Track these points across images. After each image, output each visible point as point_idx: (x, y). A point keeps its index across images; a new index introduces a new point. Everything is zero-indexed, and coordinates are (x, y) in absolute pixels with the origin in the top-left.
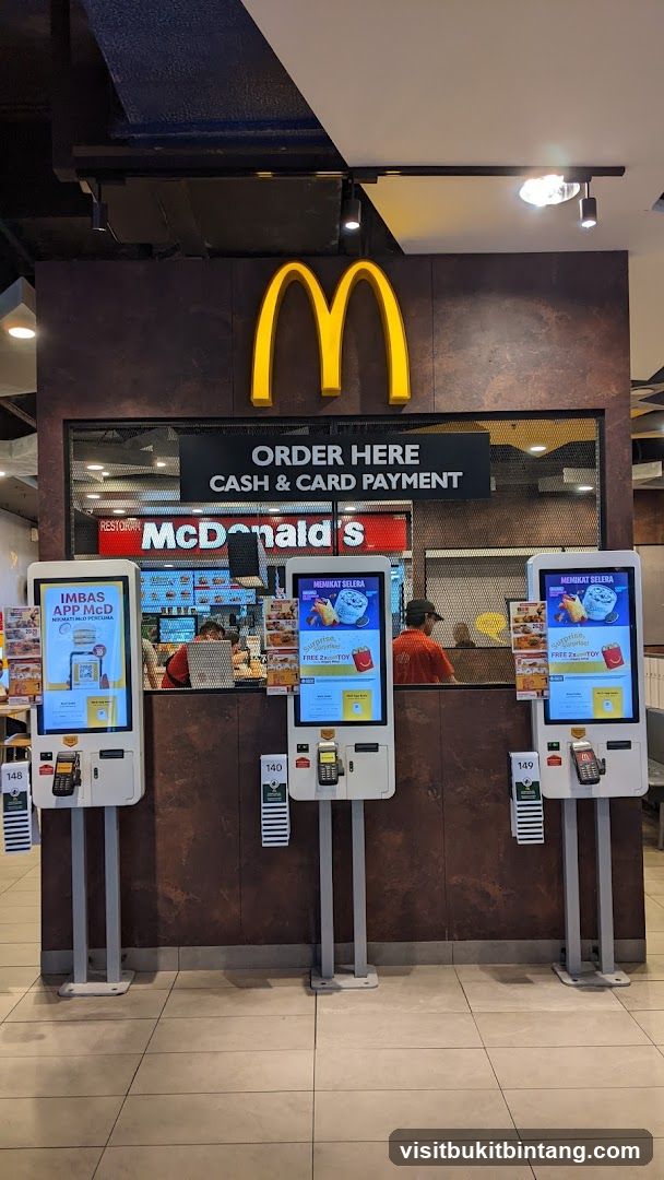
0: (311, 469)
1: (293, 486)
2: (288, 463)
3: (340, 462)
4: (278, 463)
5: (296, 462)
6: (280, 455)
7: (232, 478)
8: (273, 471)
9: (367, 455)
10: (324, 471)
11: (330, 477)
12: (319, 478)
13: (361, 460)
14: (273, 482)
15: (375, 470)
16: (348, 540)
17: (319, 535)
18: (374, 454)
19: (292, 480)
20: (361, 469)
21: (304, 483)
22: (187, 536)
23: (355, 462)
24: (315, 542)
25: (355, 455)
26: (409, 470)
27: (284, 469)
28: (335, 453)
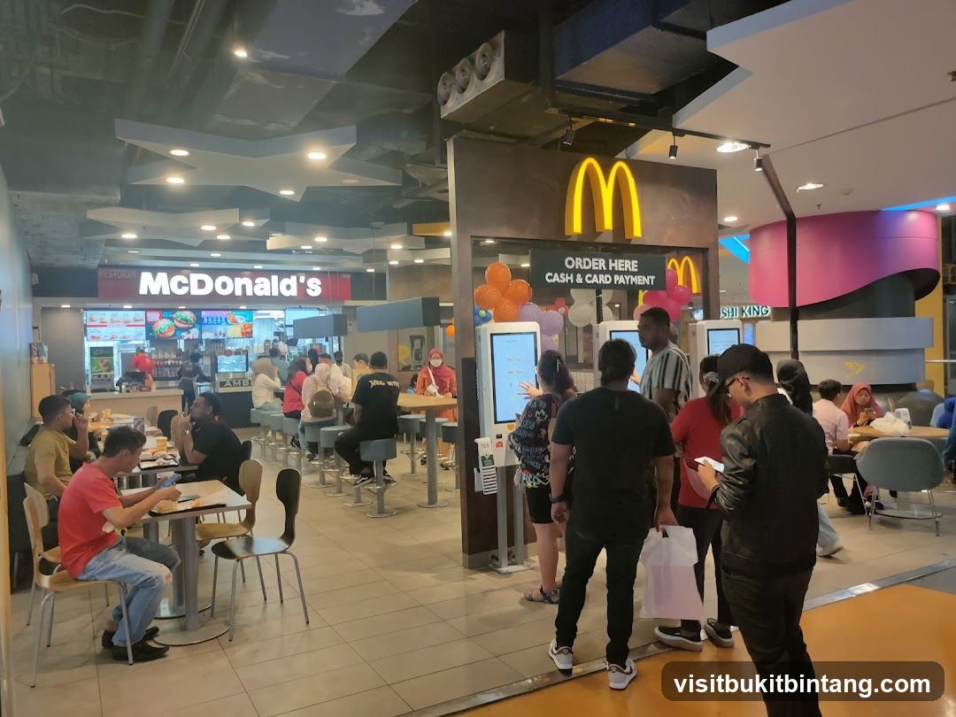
0: (591, 271)
1: (584, 280)
2: (581, 268)
3: (605, 268)
4: (577, 267)
5: (585, 267)
6: (578, 263)
7: (556, 275)
8: (575, 271)
9: (615, 265)
10: (598, 272)
11: (600, 276)
12: (595, 276)
13: (613, 267)
14: (575, 278)
15: (619, 273)
16: (309, 292)
17: (288, 287)
18: (618, 264)
19: (583, 277)
20: (613, 272)
21: (589, 279)
22: (180, 285)
23: (611, 269)
24: (286, 293)
25: (611, 265)
26: (634, 274)
27: (579, 271)
28: (602, 263)
